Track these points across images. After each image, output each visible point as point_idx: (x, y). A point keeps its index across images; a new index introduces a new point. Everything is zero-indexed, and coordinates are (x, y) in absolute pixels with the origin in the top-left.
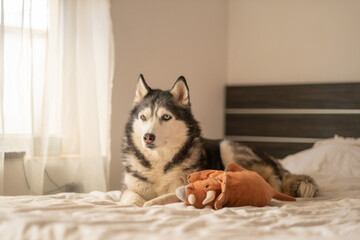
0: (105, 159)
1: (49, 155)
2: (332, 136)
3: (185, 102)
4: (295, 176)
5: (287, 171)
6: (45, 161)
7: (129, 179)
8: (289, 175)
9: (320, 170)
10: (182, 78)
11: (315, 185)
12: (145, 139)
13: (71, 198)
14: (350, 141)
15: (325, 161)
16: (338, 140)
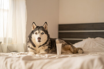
0: (24, 44)
1: (8, 43)
2: (88, 38)
3: (47, 29)
4: (77, 48)
5: (74, 47)
6: (7, 44)
7: (29, 49)
8: (75, 48)
9: (84, 47)
10: (46, 22)
11: (83, 51)
12: (38, 39)
13: (14, 53)
14: (93, 39)
15: (86, 44)
16: (89, 39)
